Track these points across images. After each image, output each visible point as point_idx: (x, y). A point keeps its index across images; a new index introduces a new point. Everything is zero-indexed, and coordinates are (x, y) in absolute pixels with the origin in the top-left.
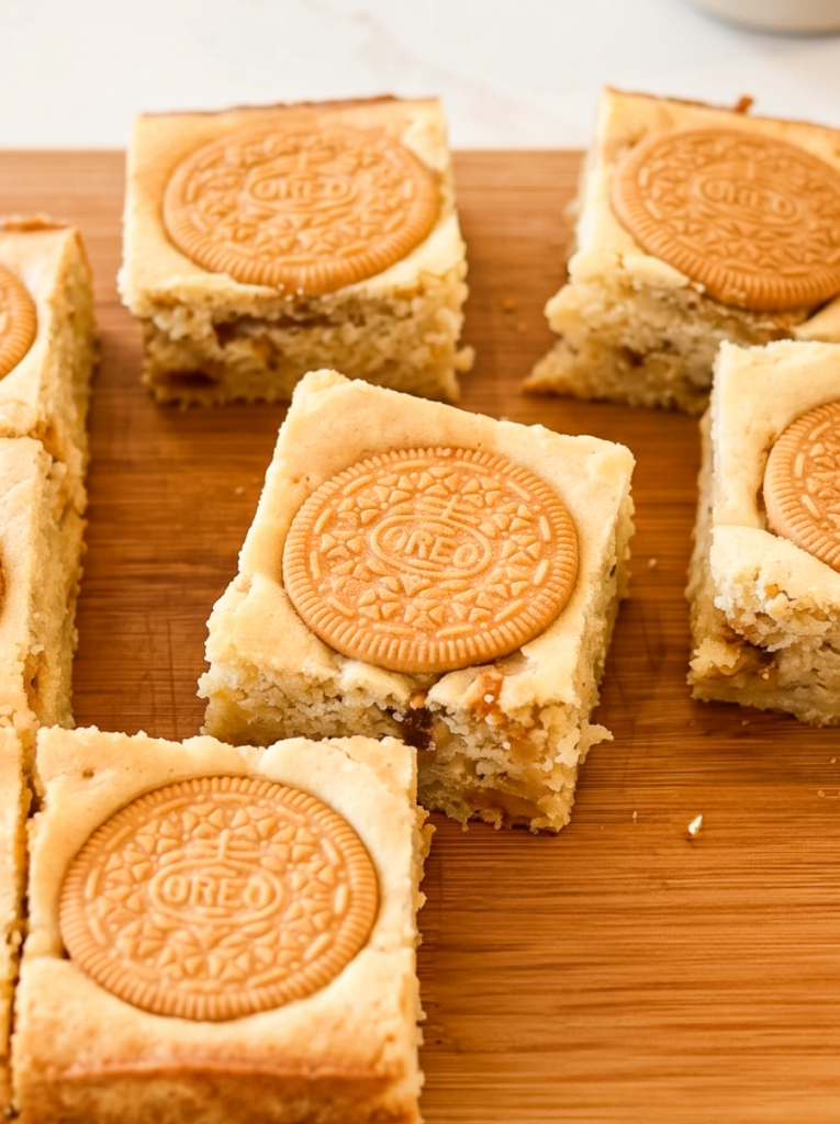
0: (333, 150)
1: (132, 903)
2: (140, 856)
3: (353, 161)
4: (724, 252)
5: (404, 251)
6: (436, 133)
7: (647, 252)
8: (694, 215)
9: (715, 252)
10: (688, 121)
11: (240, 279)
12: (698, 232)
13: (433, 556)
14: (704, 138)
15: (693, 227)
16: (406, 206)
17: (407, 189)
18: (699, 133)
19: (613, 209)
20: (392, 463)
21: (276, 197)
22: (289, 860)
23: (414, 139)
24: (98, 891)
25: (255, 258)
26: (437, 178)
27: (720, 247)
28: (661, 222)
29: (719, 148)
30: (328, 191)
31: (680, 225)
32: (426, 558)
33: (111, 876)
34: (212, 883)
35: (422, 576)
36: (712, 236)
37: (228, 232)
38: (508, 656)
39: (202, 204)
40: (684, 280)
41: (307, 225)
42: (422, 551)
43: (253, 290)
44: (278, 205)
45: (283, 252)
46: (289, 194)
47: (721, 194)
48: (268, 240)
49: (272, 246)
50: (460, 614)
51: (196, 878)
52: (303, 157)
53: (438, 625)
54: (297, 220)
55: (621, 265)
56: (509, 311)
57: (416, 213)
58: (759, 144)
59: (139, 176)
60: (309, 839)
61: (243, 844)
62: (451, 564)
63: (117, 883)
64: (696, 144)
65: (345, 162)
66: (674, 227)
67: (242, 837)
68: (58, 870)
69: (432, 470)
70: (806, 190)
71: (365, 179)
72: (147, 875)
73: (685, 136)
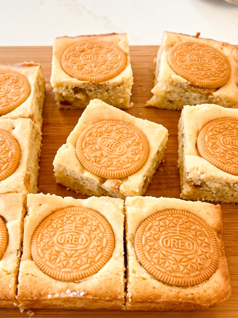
0: (101, 47)
1: (50, 243)
2: (53, 230)
3: (106, 50)
4: (195, 74)
5: (119, 73)
6: (126, 43)
7: (177, 74)
8: (188, 65)
9: (194, 74)
10: (185, 40)
11: (79, 79)
12: (189, 69)
13: (112, 148)
14: (190, 44)
15: (188, 68)
16: (119, 61)
17: (119, 57)
18: (188, 43)
19: (168, 62)
20: (108, 123)
21: (88, 59)
22: (91, 230)
23: (121, 45)
24: (41, 240)
25: (83, 74)
26: (126, 55)
27: (195, 73)
28: (180, 66)
29: (193, 47)
30: (100, 58)
31: (185, 67)
32: (110, 148)
33: (45, 235)
34: (71, 237)
35: (108, 153)
36: (193, 70)
37: (77, 68)
38: (124, 178)
39: (70, 60)
40: (186, 81)
41: (95, 67)
42: (110, 146)
43: (82, 82)
44: (89, 61)
45: (89, 73)
46: (91, 58)
47: (194, 59)
48: (86, 70)
49: (87, 72)
50: (115, 165)
51: (67, 236)
52: (94, 49)
53: (109, 166)
54: (93, 65)
55: (170, 77)
56: (141, 86)
57: (121, 63)
58: (203, 46)
59: (56, 53)
60: (96, 224)
61: (79, 226)
62: (116, 151)
63: (46, 237)
64: (188, 46)
65: (104, 51)
66: (183, 67)
67: (79, 224)
68: (31, 233)
69: (118, 126)
70: (215, 58)
71: (109, 55)
72: (54, 235)
73: (184, 44)
